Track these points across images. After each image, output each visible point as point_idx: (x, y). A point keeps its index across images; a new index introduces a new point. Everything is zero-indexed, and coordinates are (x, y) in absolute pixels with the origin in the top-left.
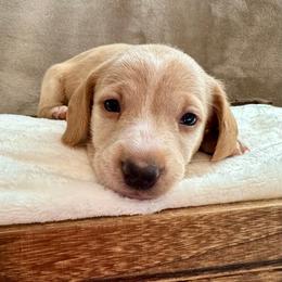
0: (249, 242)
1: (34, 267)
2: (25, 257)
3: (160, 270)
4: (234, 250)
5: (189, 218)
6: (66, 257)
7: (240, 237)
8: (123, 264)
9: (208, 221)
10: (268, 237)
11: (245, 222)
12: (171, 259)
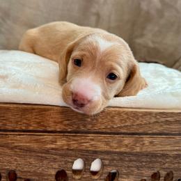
0: (141, 124)
1: (55, 122)
2: (52, 118)
3: (104, 130)
4: (135, 127)
5: (119, 111)
6: (68, 120)
7: (138, 122)
8: (90, 126)
9: (127, 113)
10: (150, 123)
11: (141, 116)
12: (109, 127)
